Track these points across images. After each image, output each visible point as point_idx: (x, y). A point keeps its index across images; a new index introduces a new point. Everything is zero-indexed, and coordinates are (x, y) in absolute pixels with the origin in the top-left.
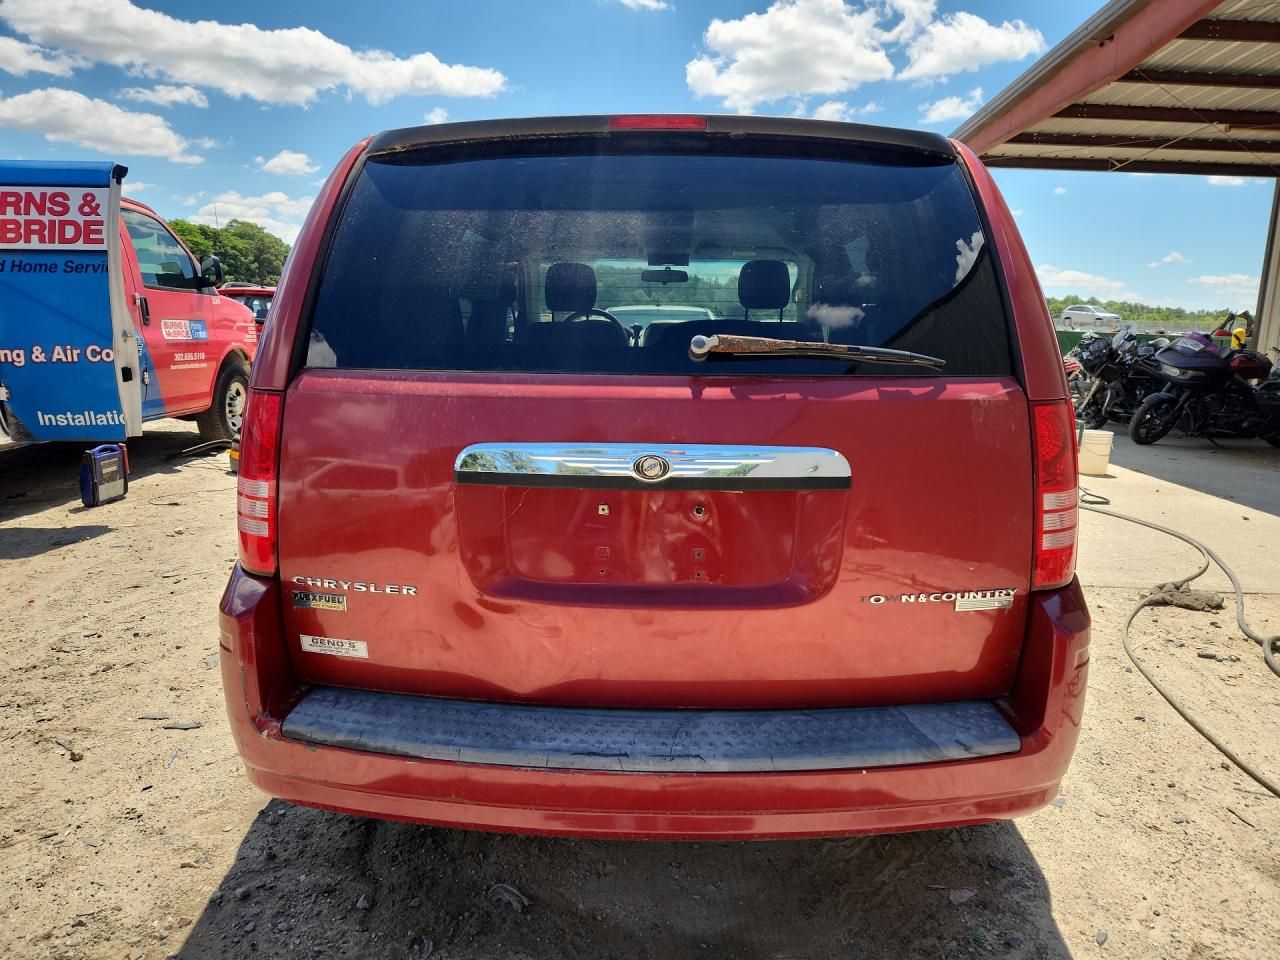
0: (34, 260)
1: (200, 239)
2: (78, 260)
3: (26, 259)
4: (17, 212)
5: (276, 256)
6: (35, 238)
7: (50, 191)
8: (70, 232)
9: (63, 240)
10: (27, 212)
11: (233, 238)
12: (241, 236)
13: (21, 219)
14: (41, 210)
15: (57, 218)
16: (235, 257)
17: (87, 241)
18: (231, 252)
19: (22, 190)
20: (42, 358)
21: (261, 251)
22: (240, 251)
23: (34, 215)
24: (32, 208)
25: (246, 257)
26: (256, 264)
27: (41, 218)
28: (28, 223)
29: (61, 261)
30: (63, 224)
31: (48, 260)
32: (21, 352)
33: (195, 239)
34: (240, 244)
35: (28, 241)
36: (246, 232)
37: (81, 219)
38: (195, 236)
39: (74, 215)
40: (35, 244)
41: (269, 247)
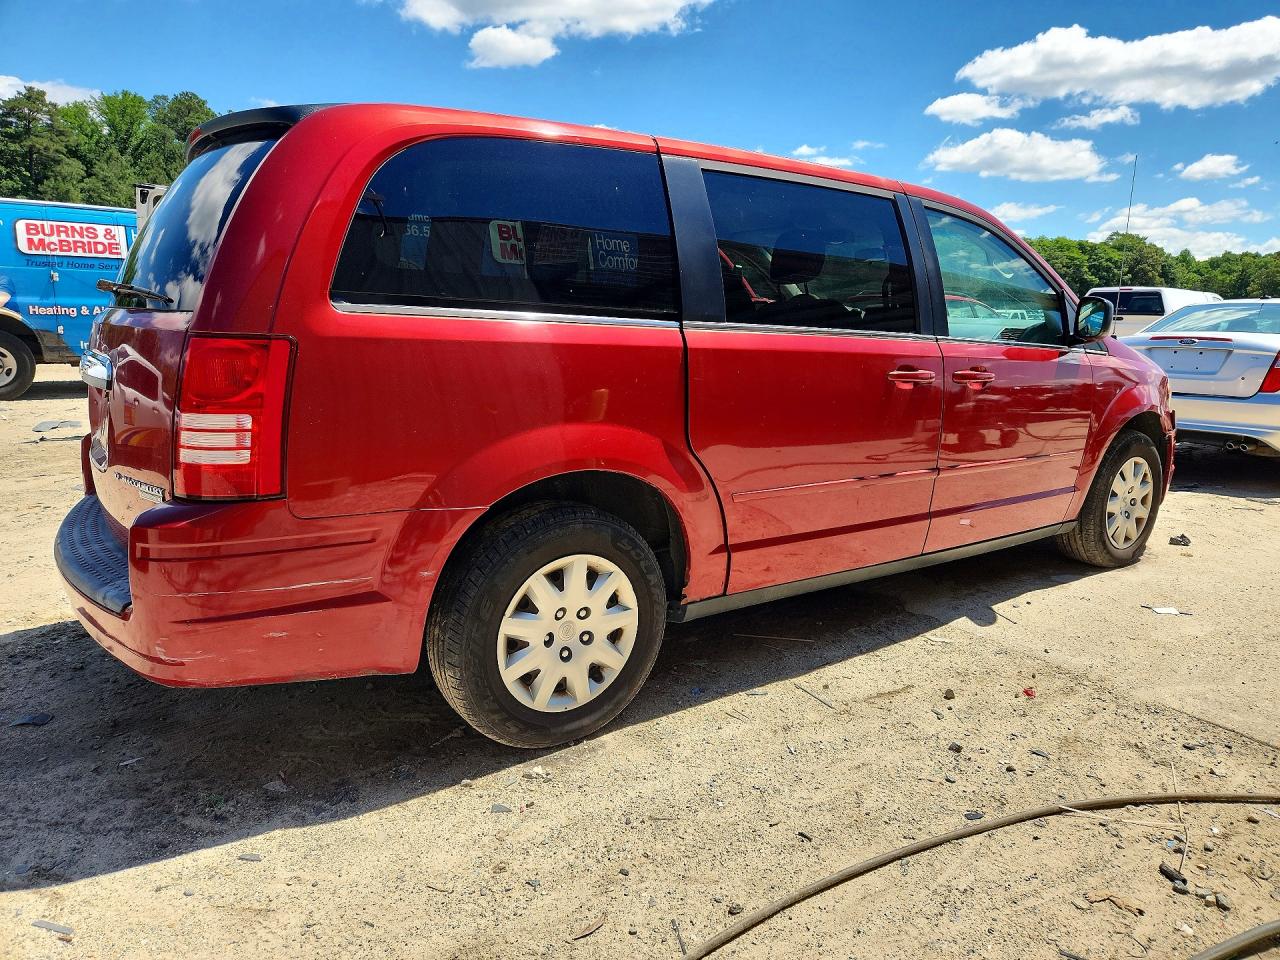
0: (80, 262)
1: (1076, 254)
2: (106, 262)
3: (76, 261)
4: (68, 236)
5: (1153, 266)
6: (80, 250)
7: (85, 226)
8: (100, 248)
9: (96, 252)
10: (73, 236)
11: (1109, 251)
12: (1120, 248)
13: (71, 239)
14: (81, 235)
15: (92, 241)
16: (1108, 270)
17: (111, 253)
18: (1105, 264)
19: (68, 225)
20: (87, 313)
21: (1138, 262)
22: (1115, 263)
23: (77, 238)
24: (76, 234)
25: (1119, 268)
26: (1130, 275)
27: (82, 240)
28: (75, 242)
29: (96, 263)
30: (96, 243)
31: (90, 262)
32: (75, 309)
33: (1072, 255)
34: (1116, 256)
35: (76, 251)
36: (1126, 243)
37: (106, 242)
38: (1073, 252)
39: (101, 238)
40: (80, 253)
41: (1147, 258)
